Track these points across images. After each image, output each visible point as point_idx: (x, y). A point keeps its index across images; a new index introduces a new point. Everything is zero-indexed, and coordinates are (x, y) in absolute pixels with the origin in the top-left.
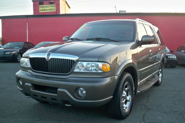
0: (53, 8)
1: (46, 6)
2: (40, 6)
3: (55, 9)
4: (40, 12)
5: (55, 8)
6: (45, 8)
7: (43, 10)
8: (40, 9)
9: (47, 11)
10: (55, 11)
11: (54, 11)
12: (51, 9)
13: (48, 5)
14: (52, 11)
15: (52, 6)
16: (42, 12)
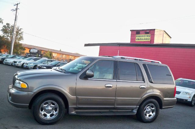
0: (148, 37)
1: (142, 35)
2: (136, 35)
3: (150, 39)
4: (136, 41)
5: (150, 37)
6: (141, 38)
7: (139, 40)
8: (136, 38)
9: (142, 41)
10: (150, 40)
11: (148, 40)
12: (146, 39)
13: (144, 35)
14: (147, 40)
15: (148, 36)
16: (138, 41)
